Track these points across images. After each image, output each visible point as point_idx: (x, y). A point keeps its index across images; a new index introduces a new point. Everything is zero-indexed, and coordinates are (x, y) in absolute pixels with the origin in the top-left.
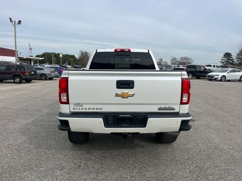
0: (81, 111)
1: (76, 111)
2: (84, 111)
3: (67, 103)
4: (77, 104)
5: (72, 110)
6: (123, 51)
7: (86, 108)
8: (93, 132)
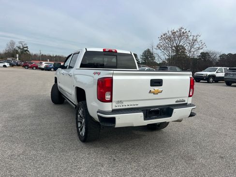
0: (122, 107)
1: (117, 108)
2: (124, 107)
3: (111, 101)
4: (118, 102)
5: (114, 108)
6: (110, 51)
7: (126, 105)
8: (135, 126)
